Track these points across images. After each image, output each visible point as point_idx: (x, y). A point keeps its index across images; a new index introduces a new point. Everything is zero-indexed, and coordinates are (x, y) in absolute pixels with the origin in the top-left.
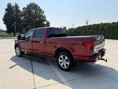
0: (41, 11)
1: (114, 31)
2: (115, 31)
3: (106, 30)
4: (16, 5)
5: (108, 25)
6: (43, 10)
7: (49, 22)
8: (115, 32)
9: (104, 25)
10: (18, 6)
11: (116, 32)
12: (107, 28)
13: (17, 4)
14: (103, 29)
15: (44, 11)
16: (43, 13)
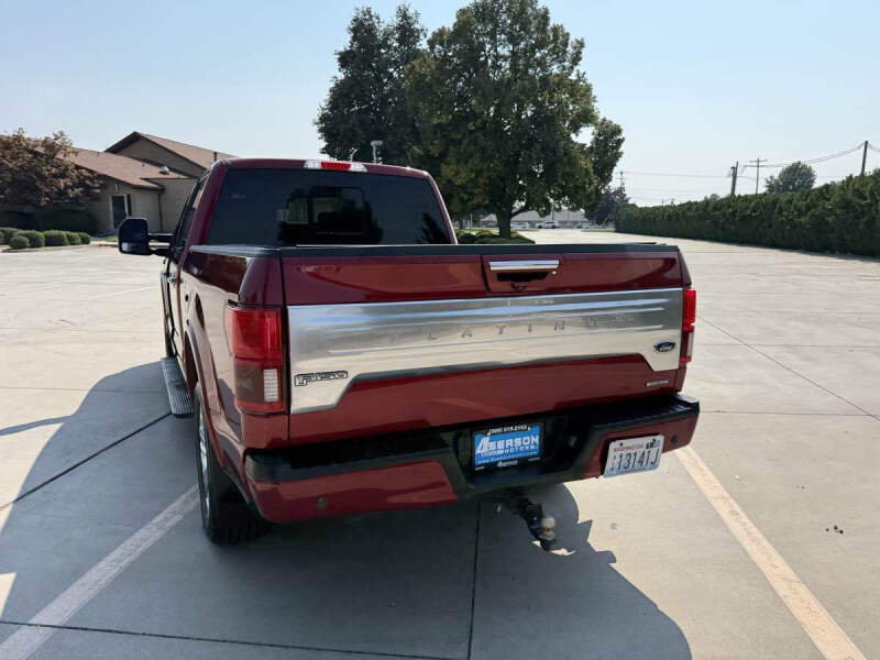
0: (557, 42)
4: (405, 16)
6: (572, 39)
7: (620, 132)
10: (417, 26)
13: (411, 12)
15: (581, 44)
16: (576, 59)
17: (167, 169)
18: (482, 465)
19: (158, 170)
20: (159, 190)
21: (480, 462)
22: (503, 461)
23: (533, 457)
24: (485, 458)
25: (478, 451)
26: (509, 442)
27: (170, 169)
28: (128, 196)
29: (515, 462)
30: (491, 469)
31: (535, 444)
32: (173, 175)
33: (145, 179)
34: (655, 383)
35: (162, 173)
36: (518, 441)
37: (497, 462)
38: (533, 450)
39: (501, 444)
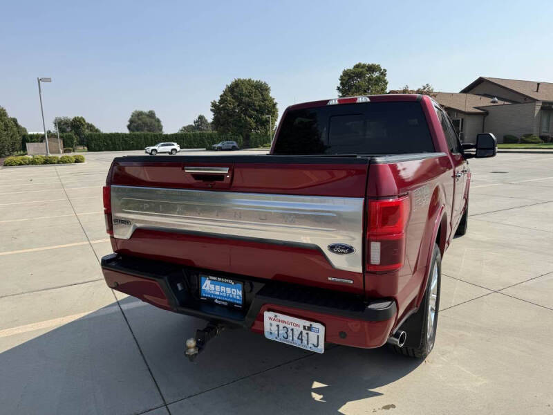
17: (496, 99)
18: (205, 297)
19: (491, 100)
20: (484, 114)
21: (204, 295)
22: (218, 300)
23: (237, 304)
24: (208, 294)
25: (203, 288)
26: (223, 289)
27: (499, 99)
28: (462, 120)
29: (226, 304)
30: (210, 302)
31: (239, 296)
32: (500, 102)
33: (476, 108)
34: (333, 279)
35: (492, 102)
36: (228, 290)
37: (215, 299)
38: (237, 299)
39: (218, 288)
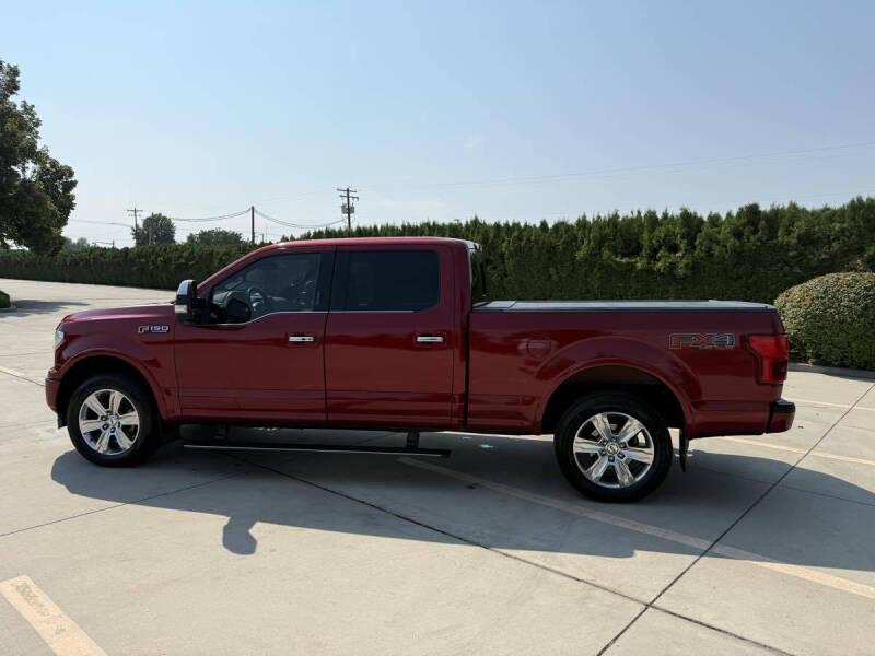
1: (552, 271)
2: (558, 273)
3: (510, 264)
5: (519, 239)
7: (71, 174)
8: (555, 277)
9: (492, 235)
11: (560, 277)
12: (511, 255)
14: (492, 258)
